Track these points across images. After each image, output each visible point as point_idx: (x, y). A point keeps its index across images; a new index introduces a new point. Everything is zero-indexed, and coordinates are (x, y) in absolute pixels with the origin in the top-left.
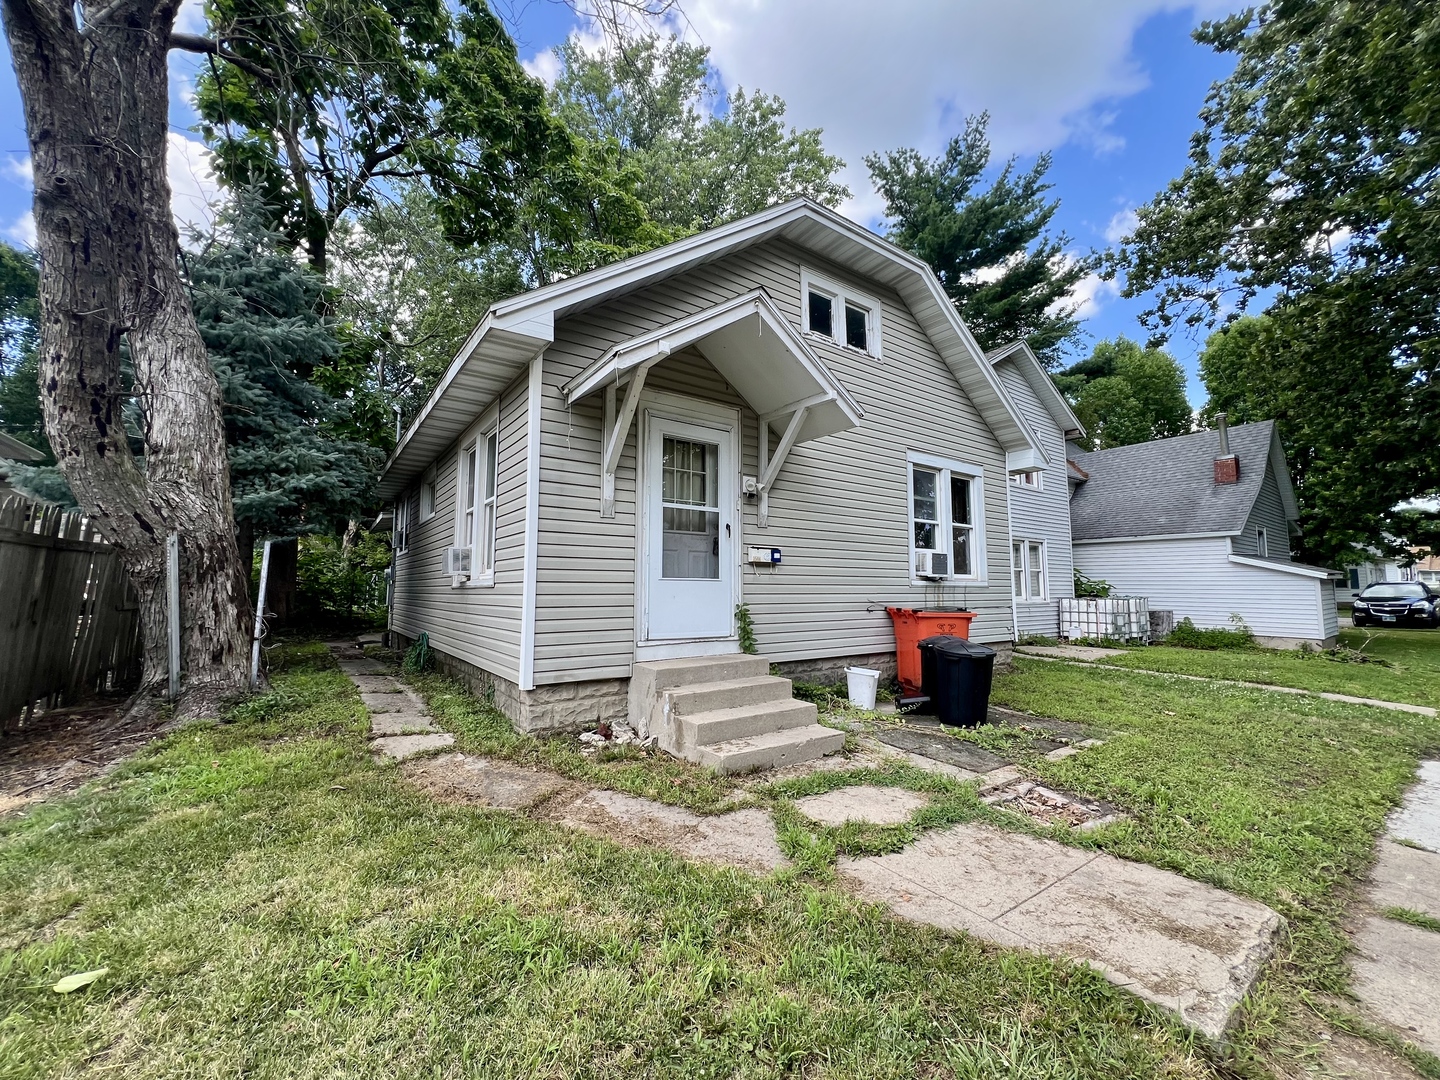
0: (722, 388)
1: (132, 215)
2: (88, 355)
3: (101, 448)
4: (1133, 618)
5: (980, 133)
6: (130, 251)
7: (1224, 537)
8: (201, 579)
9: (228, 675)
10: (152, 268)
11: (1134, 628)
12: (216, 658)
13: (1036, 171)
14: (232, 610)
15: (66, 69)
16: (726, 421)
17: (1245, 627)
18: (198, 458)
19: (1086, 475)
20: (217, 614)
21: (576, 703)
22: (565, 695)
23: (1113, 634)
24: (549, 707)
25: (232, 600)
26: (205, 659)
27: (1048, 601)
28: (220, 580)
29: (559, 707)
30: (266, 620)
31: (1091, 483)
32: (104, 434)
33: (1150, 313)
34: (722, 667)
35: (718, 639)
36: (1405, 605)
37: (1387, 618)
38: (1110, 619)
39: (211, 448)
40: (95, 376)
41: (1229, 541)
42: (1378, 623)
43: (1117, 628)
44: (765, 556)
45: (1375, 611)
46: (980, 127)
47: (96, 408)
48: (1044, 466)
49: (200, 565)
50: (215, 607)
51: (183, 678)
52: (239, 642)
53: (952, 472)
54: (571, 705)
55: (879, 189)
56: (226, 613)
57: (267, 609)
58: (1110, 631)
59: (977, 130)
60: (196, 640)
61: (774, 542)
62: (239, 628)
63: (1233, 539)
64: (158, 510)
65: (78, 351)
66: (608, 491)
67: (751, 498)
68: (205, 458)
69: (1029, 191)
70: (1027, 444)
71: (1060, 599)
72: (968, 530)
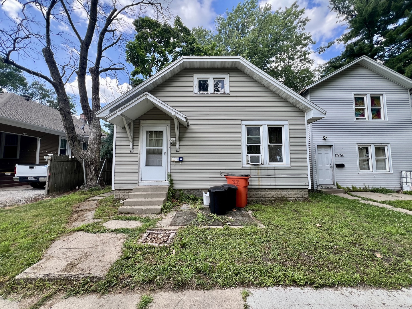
0: (165, 116)
1: (86, 106)
2: (69, 132)
3: (74, 146)
6: (87, 112)
8: (89, 166)
9: (92, 183)
10: (90, 114)
12: (91, 180)
14: (94, 172)
15: (60, 90)
16: (165, 124)
18: (92, 146)
20: (91, 173)
21: (125, 194)
22: (122, 192)
24: (119, 194)
25: (94, 170)
26: (89, 180)
27: (392, 172)
28: (92, 167)
29: (121, 194)
30: (101, 174)
32: (74, 144)
34: (152, 188)
35: (162, 181)
39: (95, 144)
40: (71, 135)
44: (177, 159)
47: (72, 140)
48: (323, 116)
49: (89, 164)
50: (91, 171)
51: (86, 183)
52: (95, 178)
53: (267, 125)
54: (124, 194)
56: (93, 172)
57: (102, 172)
60: (88, 177)
61: (181, 155)
62: (95, 175)
64: (82, 155)
65: (68, 132)
66: (131, 146)
67: (173, 144)
68: (93, 146)
70: (309, 108)
71: (402, 171)
72: (281, 146)
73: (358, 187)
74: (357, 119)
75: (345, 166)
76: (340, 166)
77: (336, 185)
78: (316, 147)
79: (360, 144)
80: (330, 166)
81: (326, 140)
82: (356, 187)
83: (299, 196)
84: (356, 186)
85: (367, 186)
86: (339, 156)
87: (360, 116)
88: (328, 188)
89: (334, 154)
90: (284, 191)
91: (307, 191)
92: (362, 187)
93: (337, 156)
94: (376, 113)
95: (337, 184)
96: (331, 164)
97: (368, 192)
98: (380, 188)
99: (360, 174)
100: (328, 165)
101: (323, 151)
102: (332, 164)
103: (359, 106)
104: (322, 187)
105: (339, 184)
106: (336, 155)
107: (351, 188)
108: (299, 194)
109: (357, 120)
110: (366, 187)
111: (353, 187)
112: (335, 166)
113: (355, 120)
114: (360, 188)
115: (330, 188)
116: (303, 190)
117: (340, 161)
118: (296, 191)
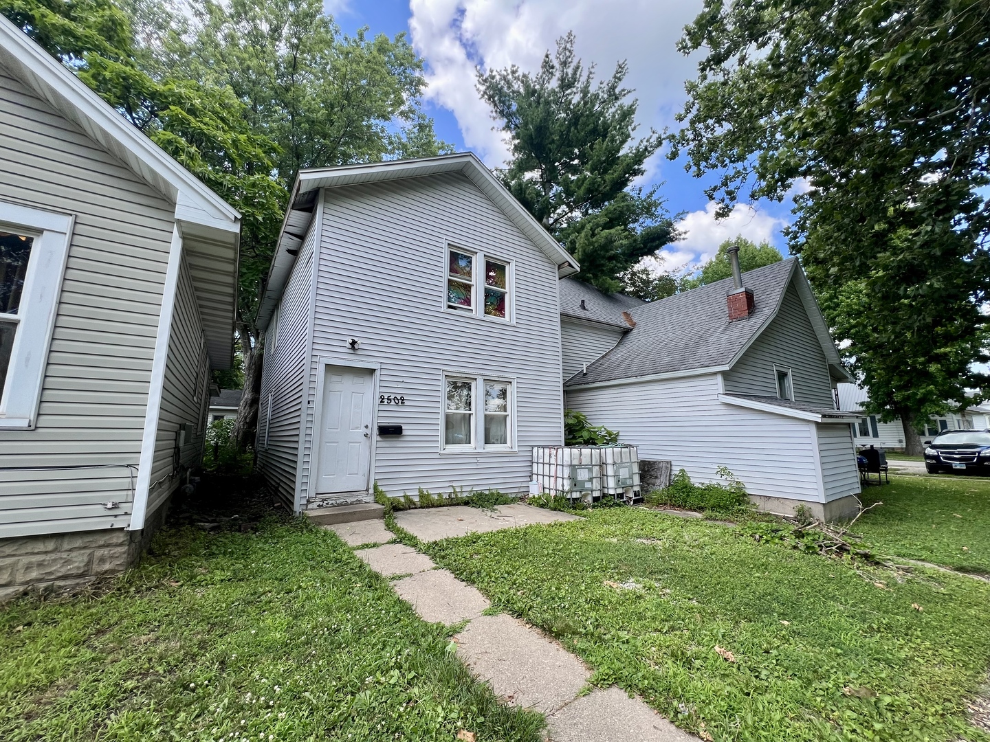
4: (610, 471)
5: (570, 51)
7: (715, 374)
11: (611, 482)
13: (615, 77)
17: (738, 483)
19: (634, 325)
23: (571, 491)
27: (516, 449)
31: (635, 331)
33: (715, 189)
36: (974, 453)
37: (957, 465)
38: (567, 472)
41: (720, 378)
42: (949, 470)
43: (575, 483)
45: (944, 458)
46: (569, 46)
48: (226, 225)
55: (483, 96)
58: (567, 488)
59: (565, 49)
63: (724, 373)
69: (614, 96)
71: (533, 447)
72: (15, 324)
73: (434, 494)
74: (450, 307)
75: (404, 432)
76: (390, 432)
77: (371, 491)
78: (321, 369)
79: (450, 374)
80: (364, 431)
81: (359, 352)
82: (429, 495)
83: (71, 568)
84: (431, 492)
85: (458, 490)
86: (393, 403)
87: (461, 303)
88: (346, 504)
89: (378, 396)
90: (29, 548)
91: (121, 538)
92: (446, 492)
93: (386, 401)
94: (496, 303)
95: (375, 487)
96: (367, 427)
97: (458, 504)
98: (487, 493)
99: (443, 456)
100: (357, 428)
101: (346, 385)
102: (370, 426)
103: (458, 275)
104: (323, 501)
105: (380, 488)
106: (382, 398)
107: (416, 499)
108: (67, 562)
109: (450, 310)
110: (455, 492)
111: (422, 496)
112: (376, 431)
113: (445, 309)
114: (439, 495)
115: (352, 503)
116: (97, 537)
117: (392, 417)
118: (50, 545)
